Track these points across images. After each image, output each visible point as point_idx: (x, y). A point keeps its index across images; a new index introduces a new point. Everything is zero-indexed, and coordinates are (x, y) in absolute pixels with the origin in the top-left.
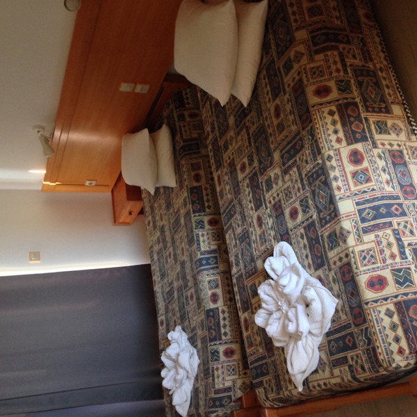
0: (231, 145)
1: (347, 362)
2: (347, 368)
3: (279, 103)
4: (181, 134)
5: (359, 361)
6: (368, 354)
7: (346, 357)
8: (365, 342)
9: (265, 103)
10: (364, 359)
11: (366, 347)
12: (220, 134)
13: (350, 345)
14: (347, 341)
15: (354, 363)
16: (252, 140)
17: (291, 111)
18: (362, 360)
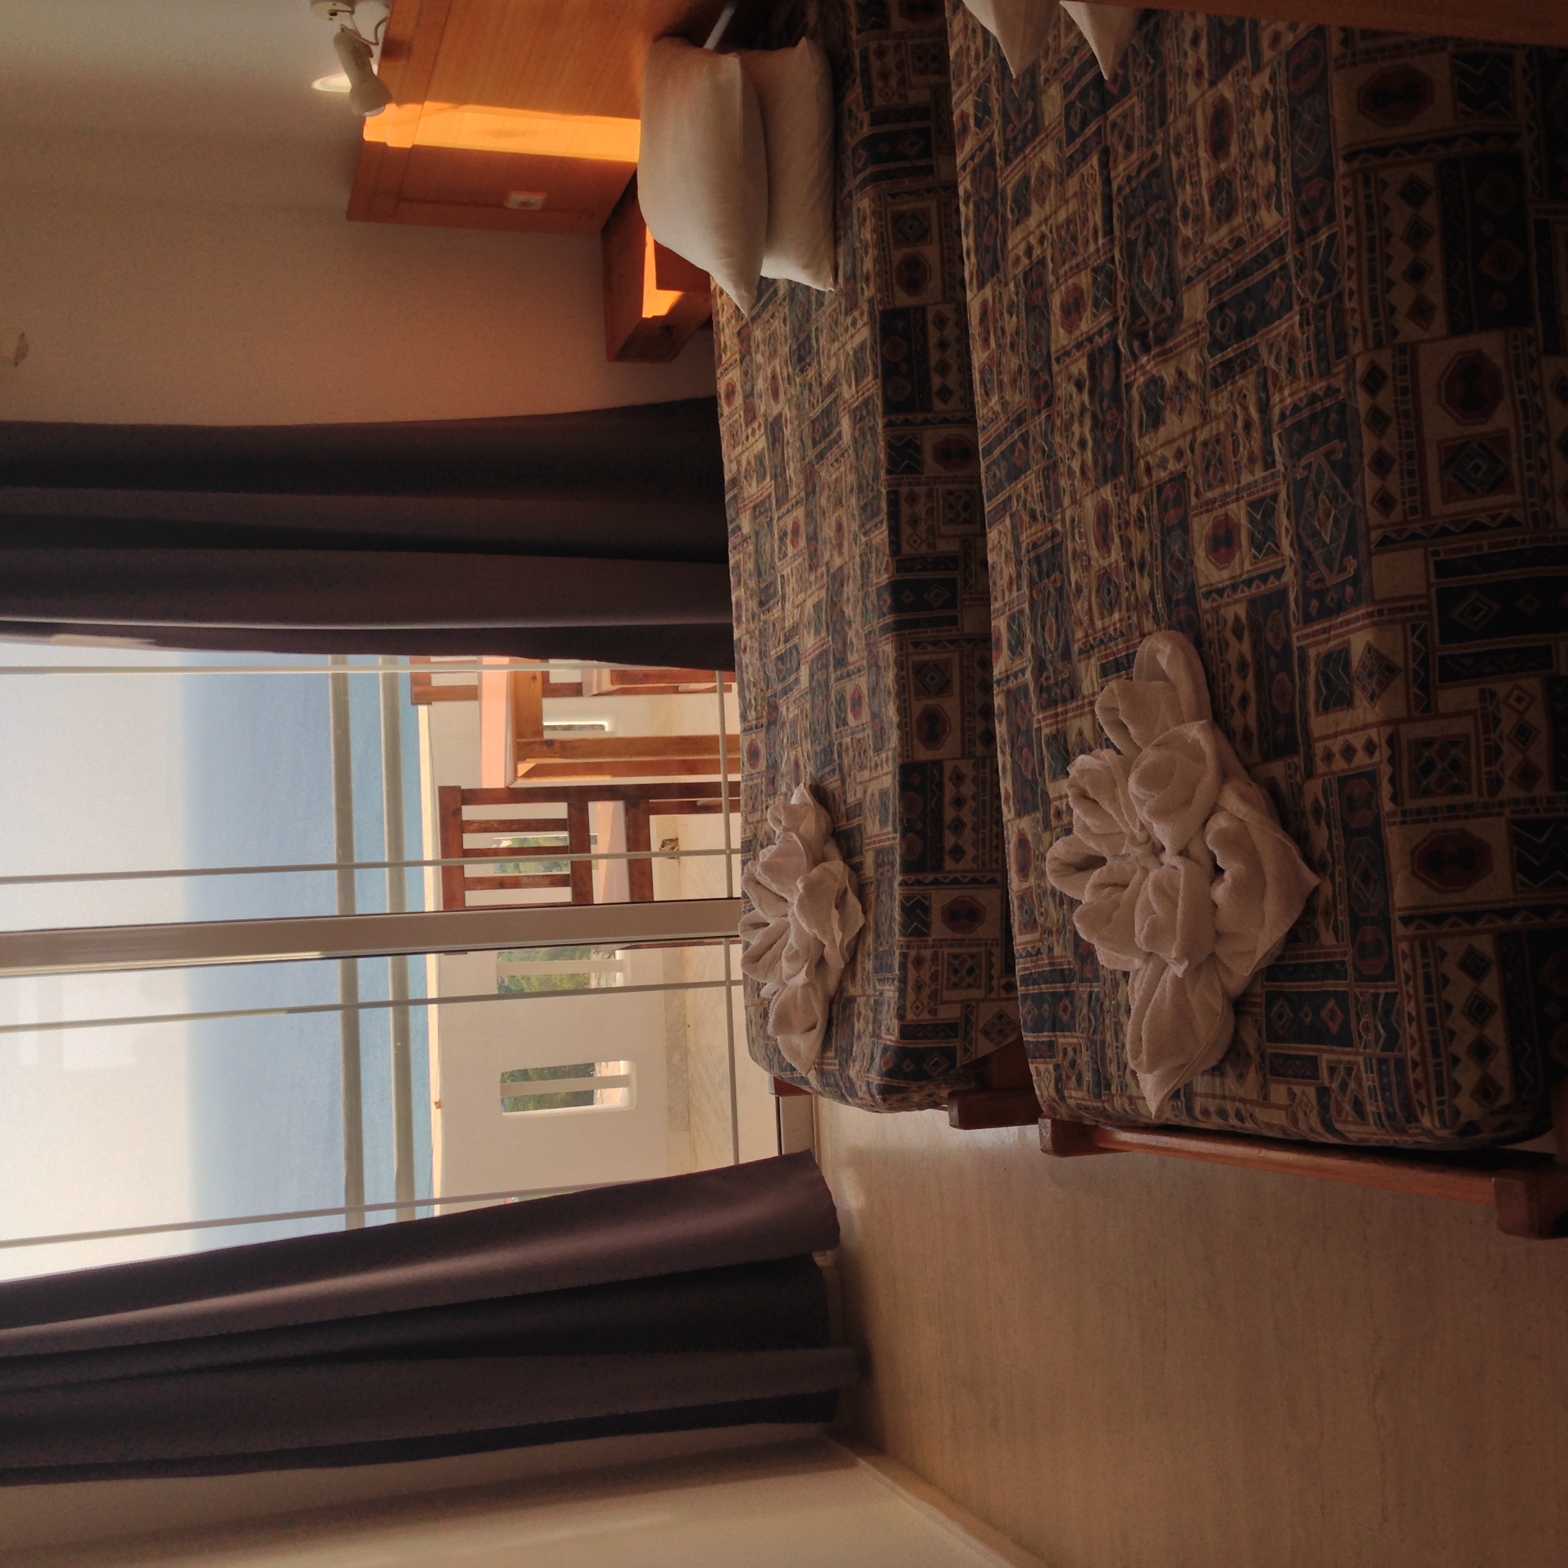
0: (1042, 201)
1: (1315, 1076)
2: (1311, 1092)
3: (1229, 96)
4: (868, 87)
5: (1352, 1085)
6: (1381, 1075)
7: (1314, 1061)
8: (1378, 1035)
9: (1182, 75)
10: (1366, 1084)
11: (1378, 1051)
12: (1007, 143)
13: (1334, 1028)
14: (1324, 1013)
15: (1335, 1086)
16: (1116, 210)
17: (1267, 147)
18: (1360, 1085)
